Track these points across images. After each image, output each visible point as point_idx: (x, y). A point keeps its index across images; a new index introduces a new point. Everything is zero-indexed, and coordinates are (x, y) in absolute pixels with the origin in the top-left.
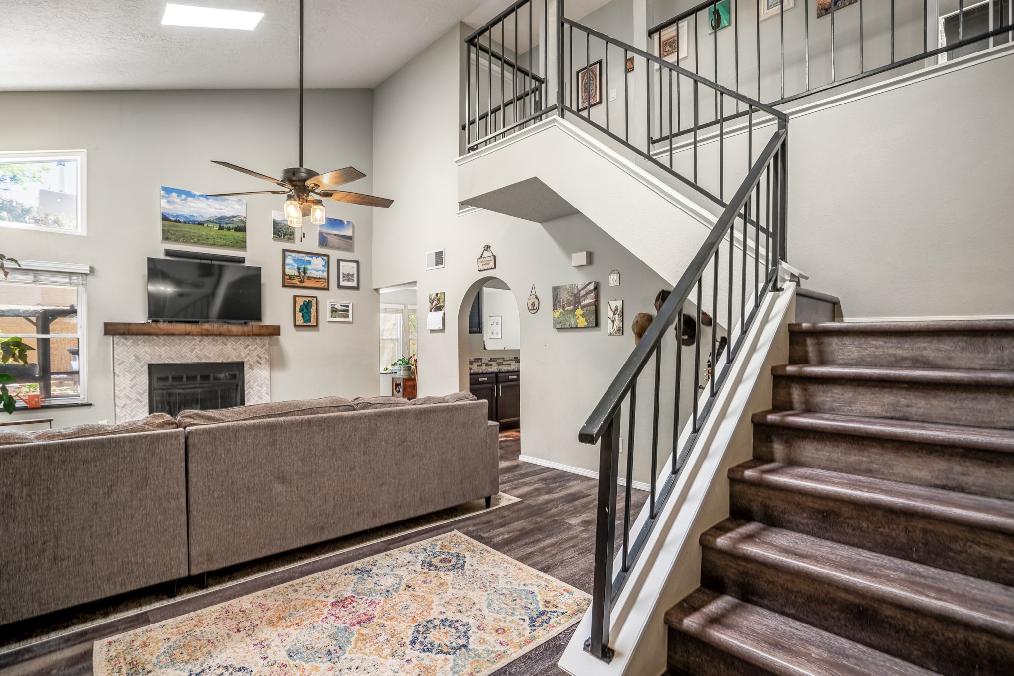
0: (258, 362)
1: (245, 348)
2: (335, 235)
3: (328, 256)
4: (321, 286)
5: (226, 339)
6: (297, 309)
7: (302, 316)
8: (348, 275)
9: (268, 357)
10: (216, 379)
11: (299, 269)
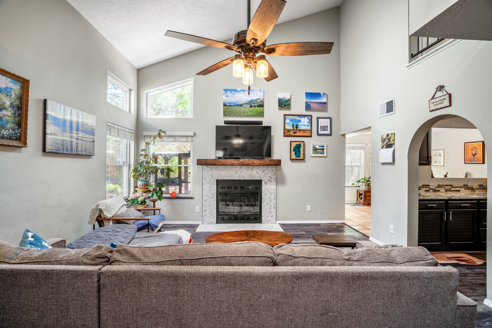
0: (269, 180)
1: (263, 172)
2: (315, 102)
3: (311, 116)
4: (307, 135)
5: (253, 167)
6: (292, 149)
7: (295, 154)
8: (324, 127)
9: (275, 178)
10: (248, 189)
11: (293, 125)
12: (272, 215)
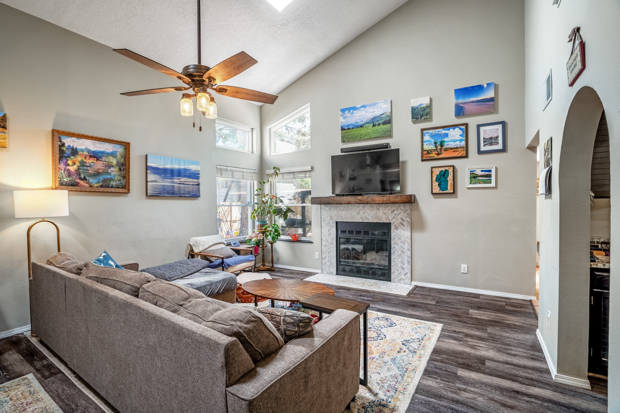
0: (401, 223)
1: (392, 213)
2: (473, 102)
3: (466, 125)
4: (459, 155)
5: (379, 206)
6: (434, 179)
7: (439, 185)
8: (491, 138)
9: (409, 220)
10: (373, 234)
11: (436, 143)
12: (405, 273)
